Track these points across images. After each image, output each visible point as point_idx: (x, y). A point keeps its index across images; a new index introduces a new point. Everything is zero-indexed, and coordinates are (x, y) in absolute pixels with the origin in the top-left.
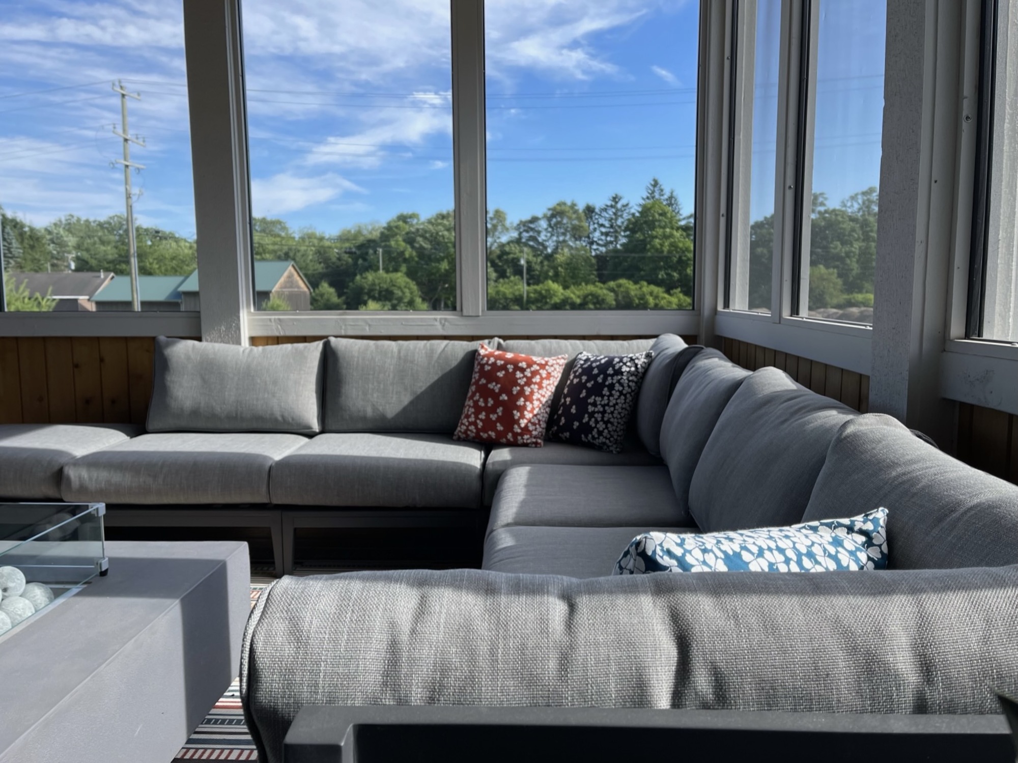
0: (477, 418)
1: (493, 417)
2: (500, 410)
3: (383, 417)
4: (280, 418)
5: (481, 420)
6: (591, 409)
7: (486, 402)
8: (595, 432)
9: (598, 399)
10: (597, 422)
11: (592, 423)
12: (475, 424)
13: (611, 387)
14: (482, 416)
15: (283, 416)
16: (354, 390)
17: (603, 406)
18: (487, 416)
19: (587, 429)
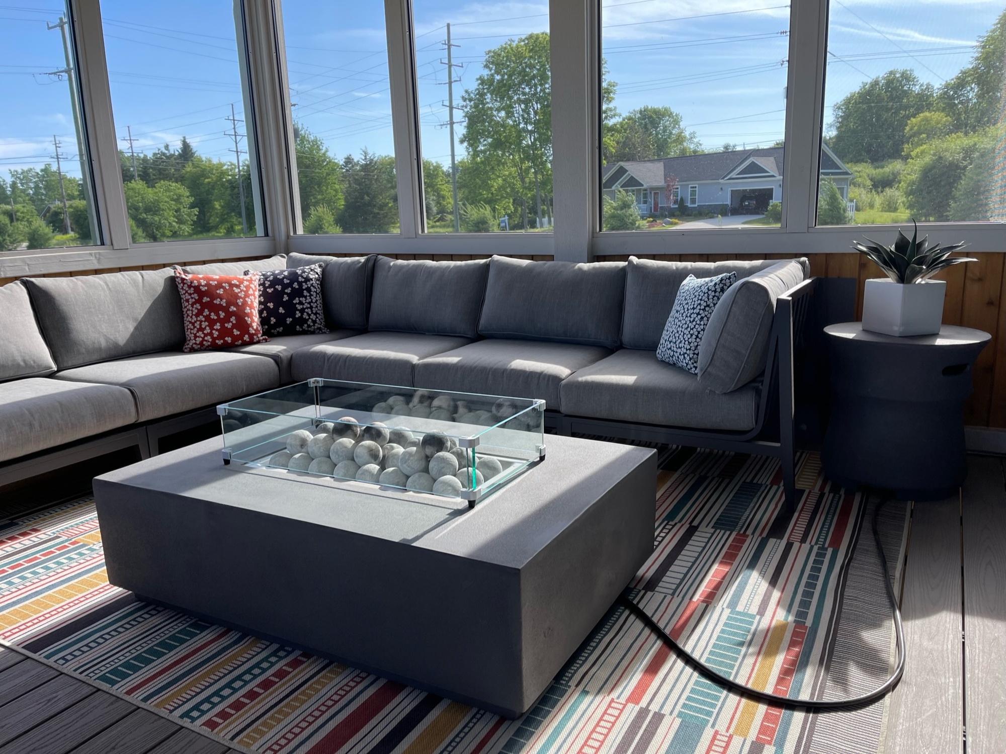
0: (212, 329)
1: (229, 325)
2: (233, 319)
3: (116, 345)
4: (22, 363)
5: (217, 330)
6: (299, 307)
7: (218, 315)
8: (310, 322)
9: (303, 299)
10: (309, 315)
11: (305, 316)
12: (211, 334)
13: (309, 290)
14: (218, 326)
15: (24, 361)
16: (83, 324)
17: (309, 303)
18: (222, 326)
19: (302, 321)
